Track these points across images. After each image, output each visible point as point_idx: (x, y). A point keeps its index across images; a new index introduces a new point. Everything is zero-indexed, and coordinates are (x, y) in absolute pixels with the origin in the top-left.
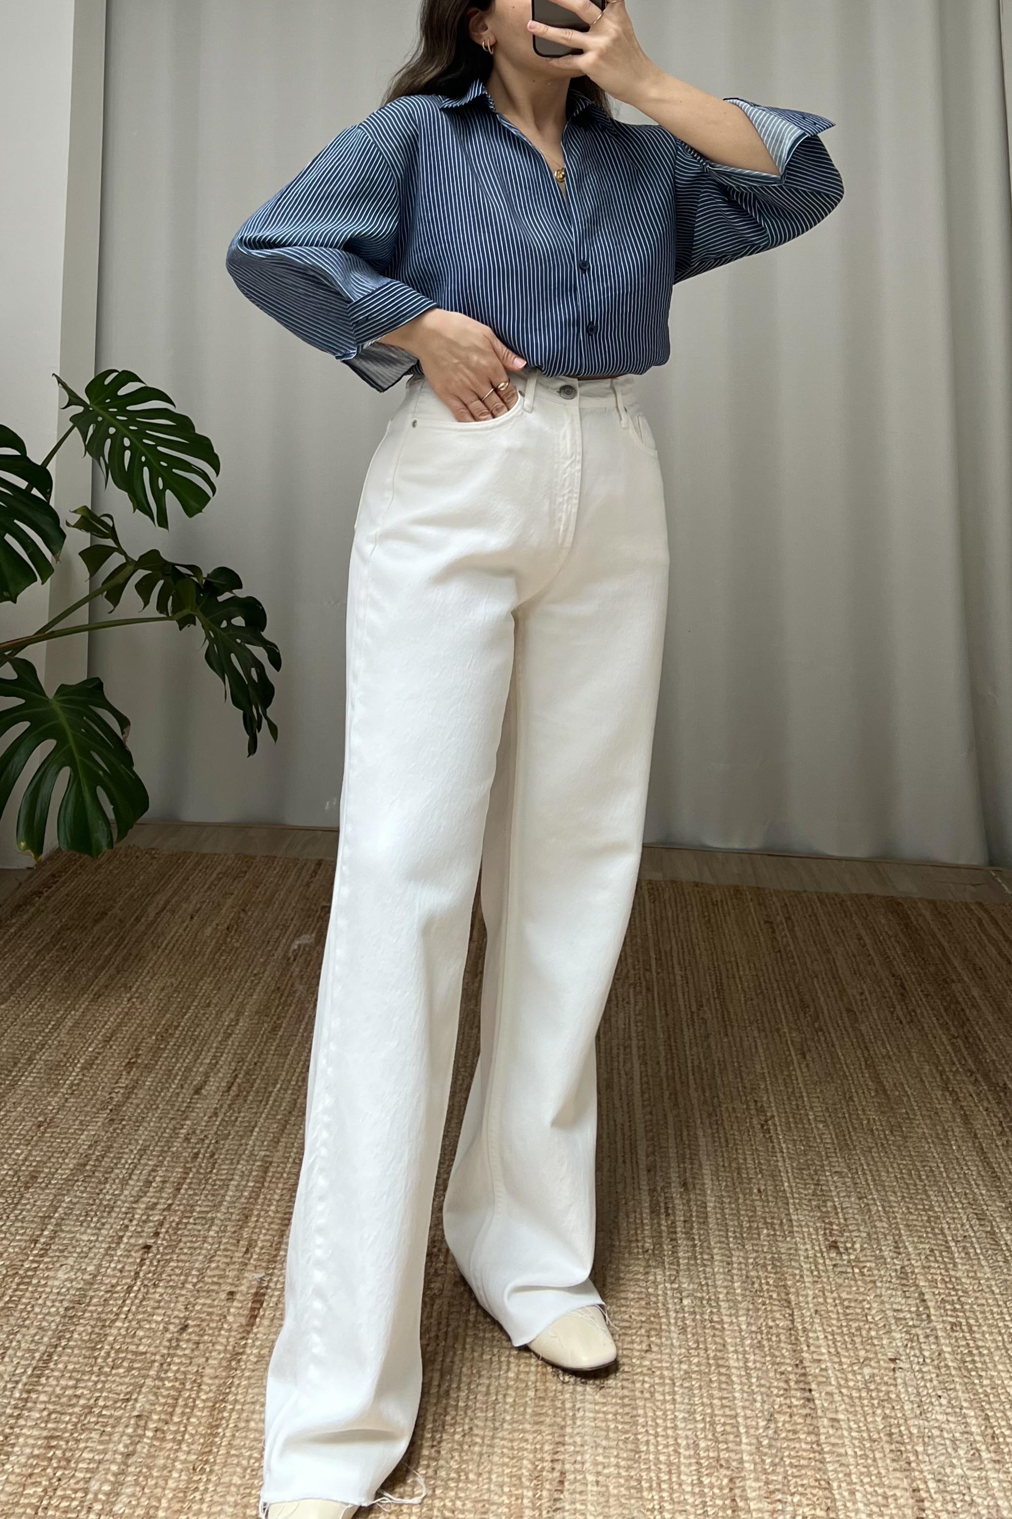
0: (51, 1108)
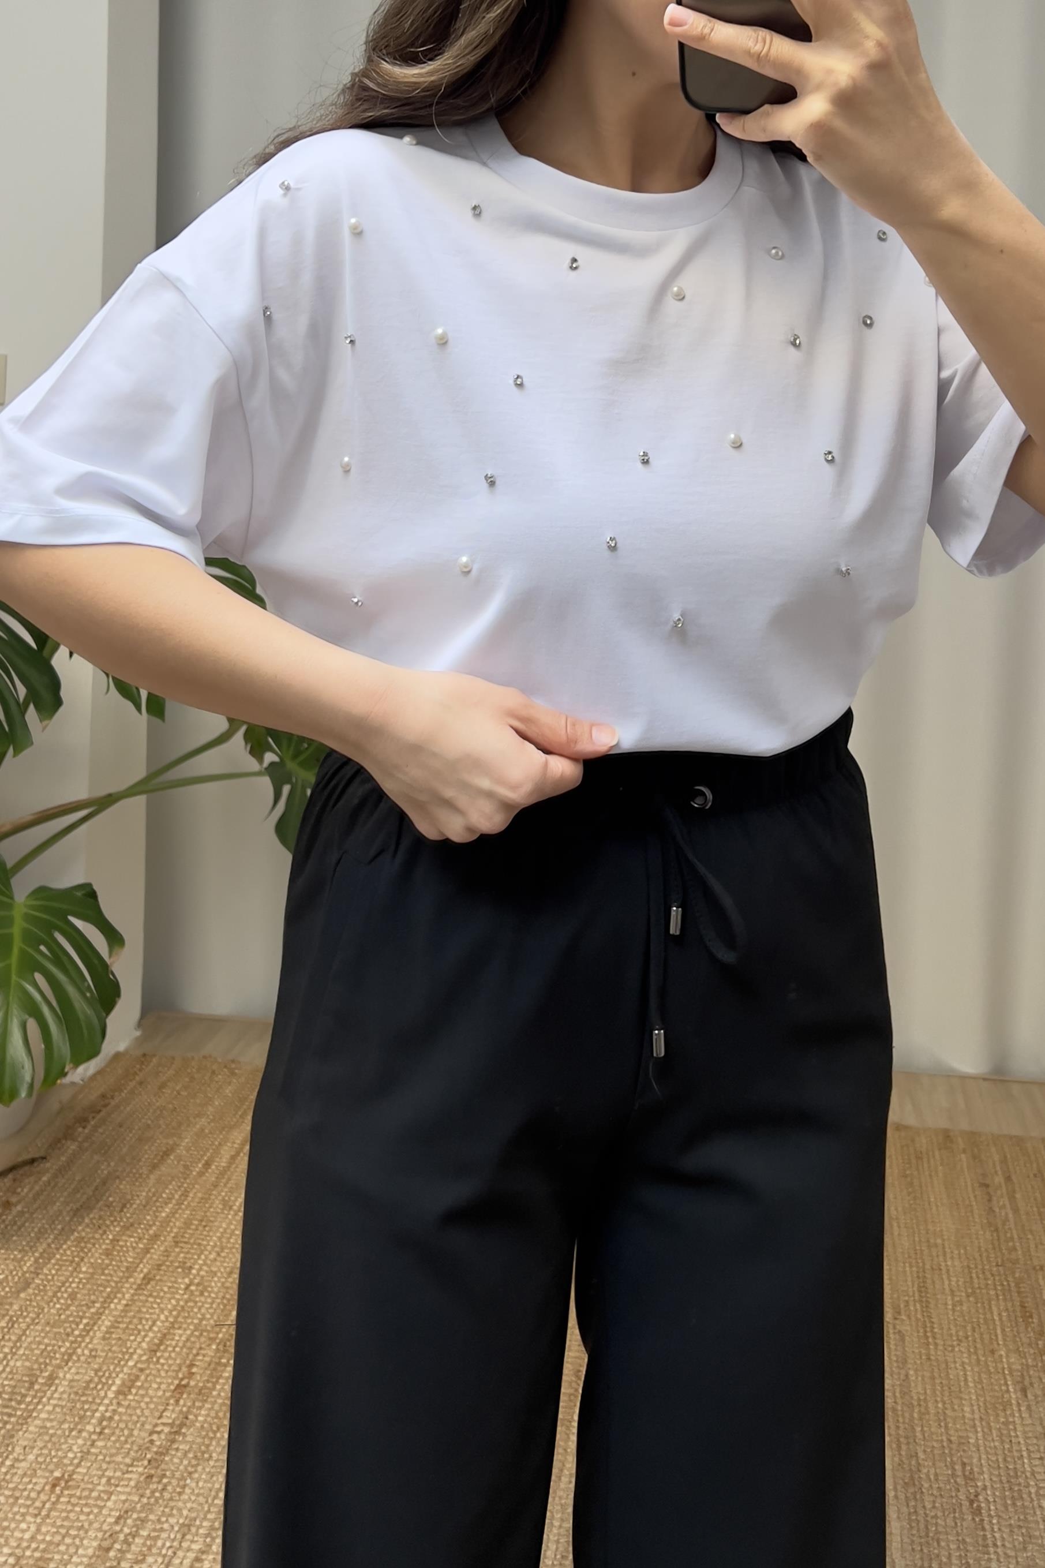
0: (71, 1456)
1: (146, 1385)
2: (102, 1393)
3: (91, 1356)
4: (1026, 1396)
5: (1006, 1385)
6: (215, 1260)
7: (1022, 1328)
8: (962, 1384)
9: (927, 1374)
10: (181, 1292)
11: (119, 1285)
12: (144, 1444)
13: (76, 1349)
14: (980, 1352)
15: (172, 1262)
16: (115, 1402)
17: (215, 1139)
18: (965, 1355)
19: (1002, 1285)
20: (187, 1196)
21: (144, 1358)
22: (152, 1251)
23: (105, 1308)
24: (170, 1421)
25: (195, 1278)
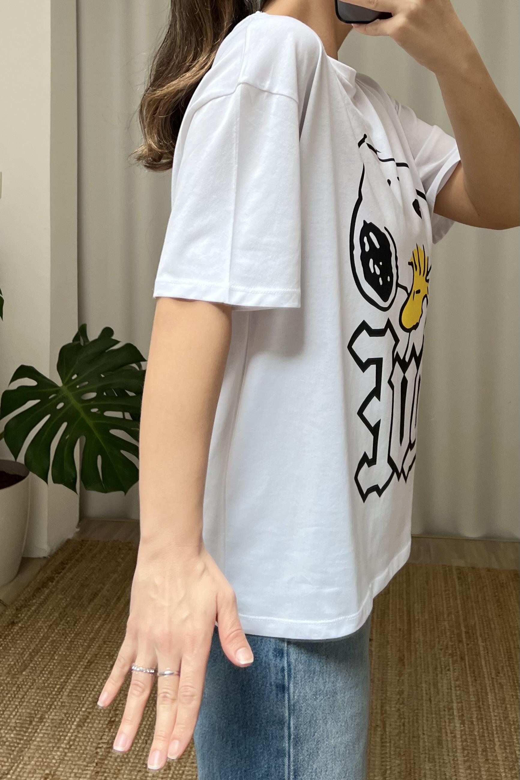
0: (54, 761)
1: (92, 721)
2: (69, 726)
3: (62, 706)
11: (75, 666)
12: (93, 754)
13: (53, 702)
15: (103, 653)
16: (76, 731)
21: (90, 706)
22: (92, 647)
23: (68, 679)
24: (106, 741)
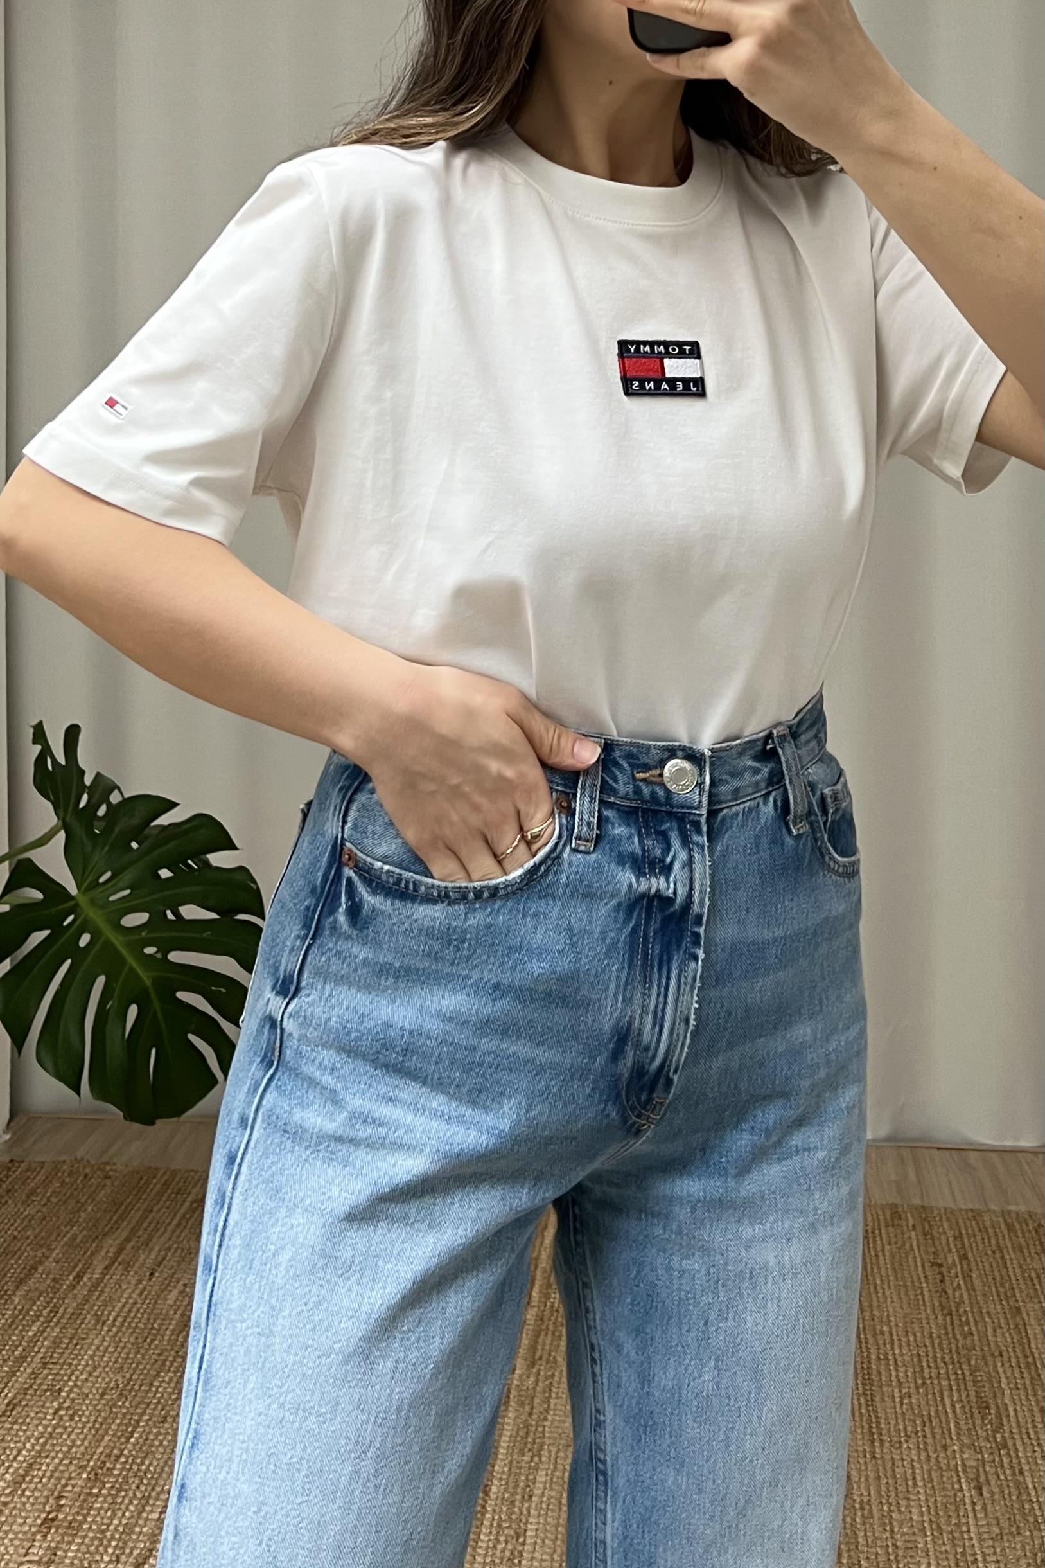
1: (10, 1520)
4: (981, 1494)
5: (959, 1481)
6: (87, 1380)
7: (978, 1422)
8: (910, 1483)
9: (872, 1475)
10: (49, 1417)
14: (930, 1448)
15: (40, 1385)
17: (88, 1250)
18: (914, 1452)
19: (956, 1374)
20: (57, 1312)
21: (7, 1491)
22: (18, 1374)
24: (37, 1558)
25: (65, 1402)
